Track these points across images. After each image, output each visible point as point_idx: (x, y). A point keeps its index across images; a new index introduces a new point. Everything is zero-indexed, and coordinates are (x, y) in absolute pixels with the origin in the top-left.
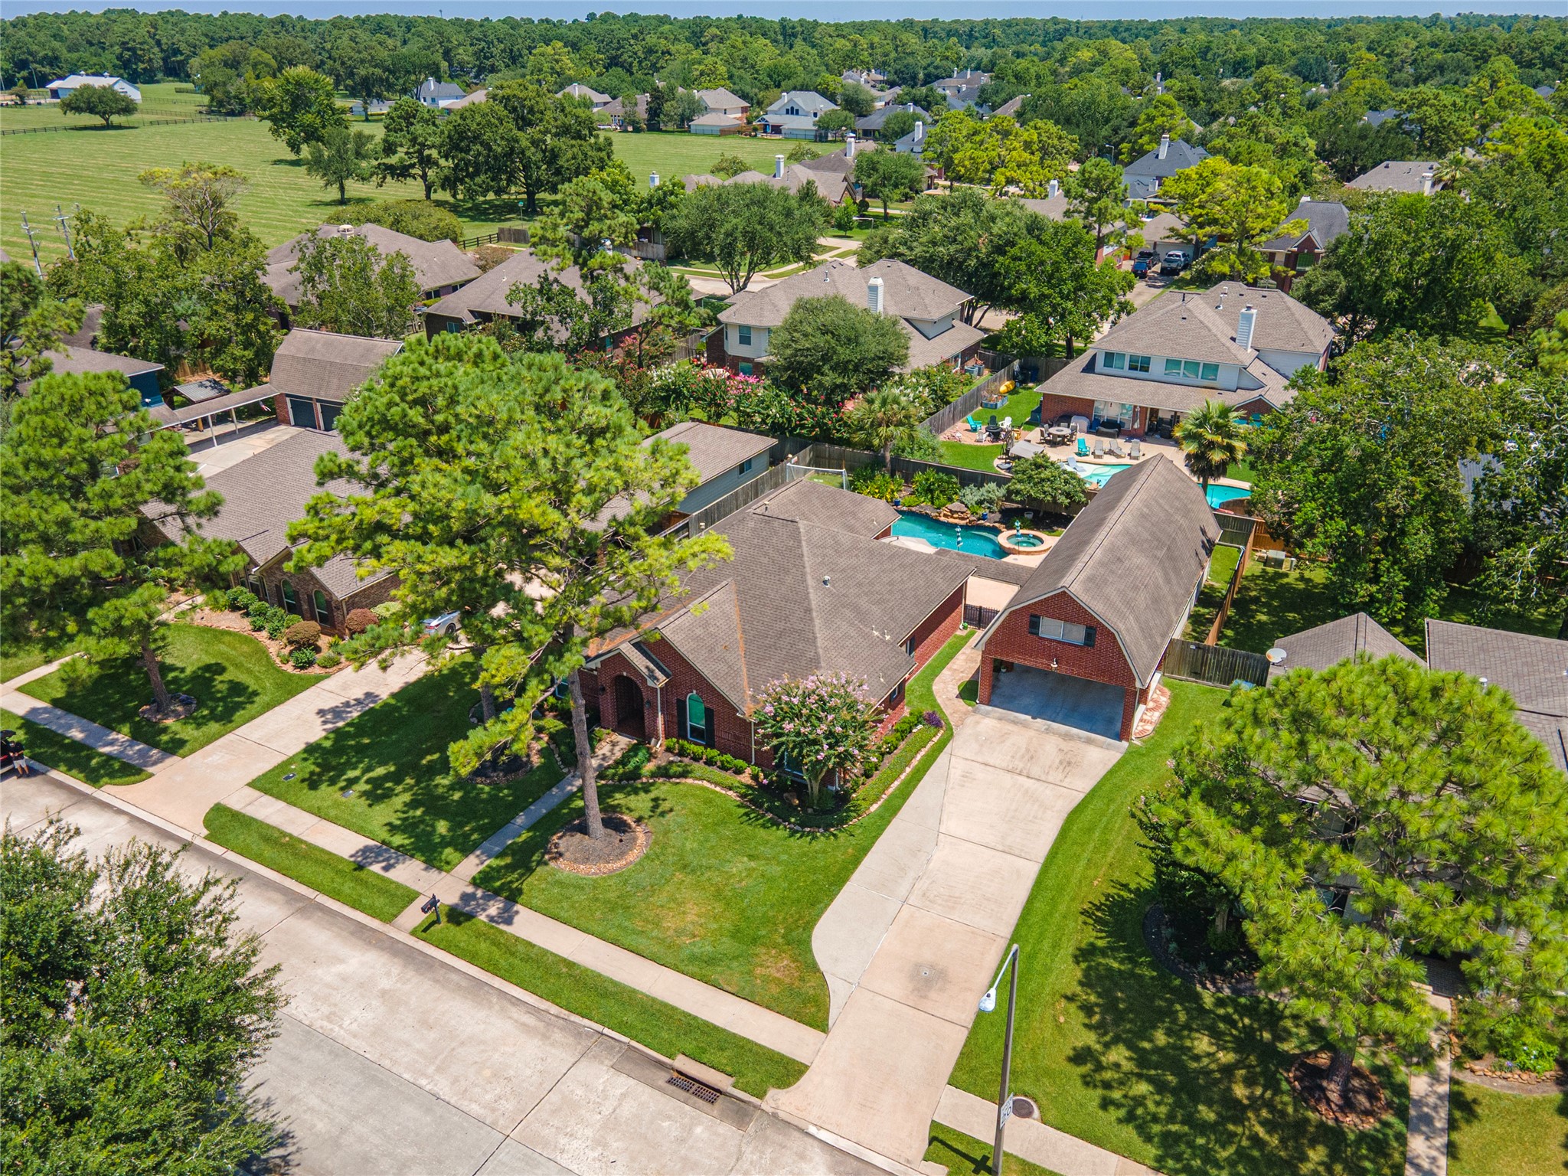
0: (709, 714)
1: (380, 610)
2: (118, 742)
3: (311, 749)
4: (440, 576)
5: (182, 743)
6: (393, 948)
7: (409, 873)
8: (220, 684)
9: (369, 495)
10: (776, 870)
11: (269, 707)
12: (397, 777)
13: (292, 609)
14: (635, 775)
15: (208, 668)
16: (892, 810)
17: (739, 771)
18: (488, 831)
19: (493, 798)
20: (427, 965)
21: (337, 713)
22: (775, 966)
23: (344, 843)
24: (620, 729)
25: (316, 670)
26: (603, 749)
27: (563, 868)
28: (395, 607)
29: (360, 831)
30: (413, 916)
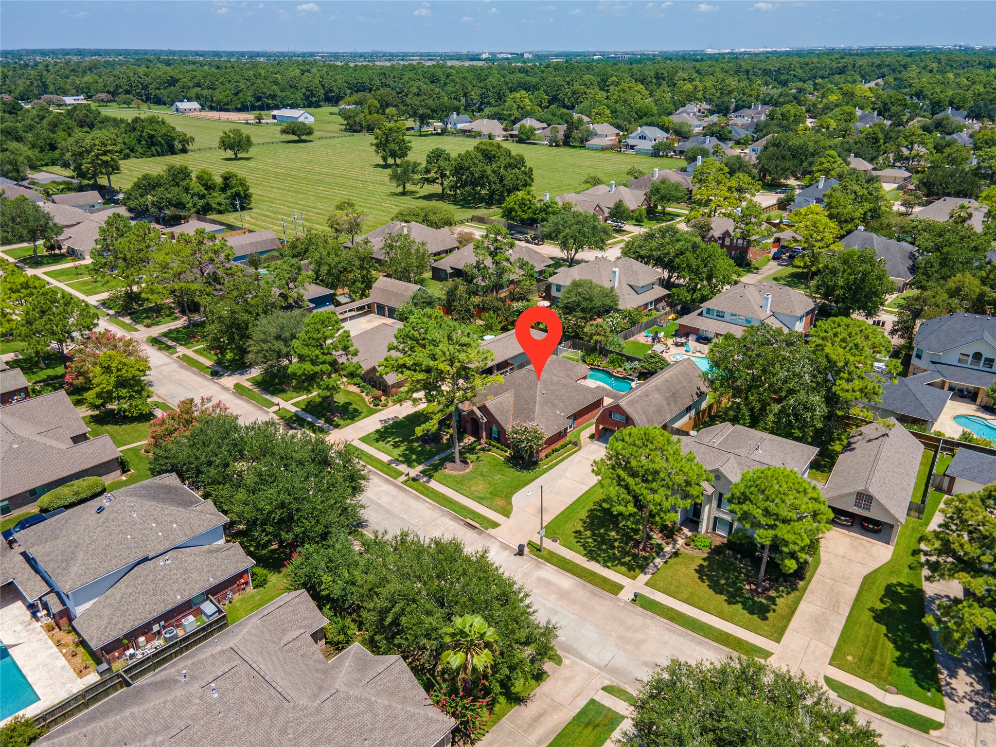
0: (499, 432)
1: (402, 389)
2: (321, 423)
3: (377, 431)
4: (418, 381)
5: (339, 425)
6: (396, 486)
7: (403, 468)
8: (351, 408)
9: (401, 355)
10: (508, 479)
11: (365, 417)
12: (402, 442)
13: (373, 386)
14: (474, 449)
15: (347, 403)
16: (551, 468)
17: (506, 452)
18: (426, 460)
19: (430, 451)
20: (405, 490)
21: (385, 421)
22: (500, 502)
23: (385, 458)
24: (472, 435)
25: (380, 407)
26: (466, 441)
27: (447, 471)
28: (406, 389)
29: (389, 455)
30: (403, 478)
